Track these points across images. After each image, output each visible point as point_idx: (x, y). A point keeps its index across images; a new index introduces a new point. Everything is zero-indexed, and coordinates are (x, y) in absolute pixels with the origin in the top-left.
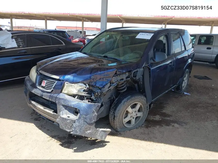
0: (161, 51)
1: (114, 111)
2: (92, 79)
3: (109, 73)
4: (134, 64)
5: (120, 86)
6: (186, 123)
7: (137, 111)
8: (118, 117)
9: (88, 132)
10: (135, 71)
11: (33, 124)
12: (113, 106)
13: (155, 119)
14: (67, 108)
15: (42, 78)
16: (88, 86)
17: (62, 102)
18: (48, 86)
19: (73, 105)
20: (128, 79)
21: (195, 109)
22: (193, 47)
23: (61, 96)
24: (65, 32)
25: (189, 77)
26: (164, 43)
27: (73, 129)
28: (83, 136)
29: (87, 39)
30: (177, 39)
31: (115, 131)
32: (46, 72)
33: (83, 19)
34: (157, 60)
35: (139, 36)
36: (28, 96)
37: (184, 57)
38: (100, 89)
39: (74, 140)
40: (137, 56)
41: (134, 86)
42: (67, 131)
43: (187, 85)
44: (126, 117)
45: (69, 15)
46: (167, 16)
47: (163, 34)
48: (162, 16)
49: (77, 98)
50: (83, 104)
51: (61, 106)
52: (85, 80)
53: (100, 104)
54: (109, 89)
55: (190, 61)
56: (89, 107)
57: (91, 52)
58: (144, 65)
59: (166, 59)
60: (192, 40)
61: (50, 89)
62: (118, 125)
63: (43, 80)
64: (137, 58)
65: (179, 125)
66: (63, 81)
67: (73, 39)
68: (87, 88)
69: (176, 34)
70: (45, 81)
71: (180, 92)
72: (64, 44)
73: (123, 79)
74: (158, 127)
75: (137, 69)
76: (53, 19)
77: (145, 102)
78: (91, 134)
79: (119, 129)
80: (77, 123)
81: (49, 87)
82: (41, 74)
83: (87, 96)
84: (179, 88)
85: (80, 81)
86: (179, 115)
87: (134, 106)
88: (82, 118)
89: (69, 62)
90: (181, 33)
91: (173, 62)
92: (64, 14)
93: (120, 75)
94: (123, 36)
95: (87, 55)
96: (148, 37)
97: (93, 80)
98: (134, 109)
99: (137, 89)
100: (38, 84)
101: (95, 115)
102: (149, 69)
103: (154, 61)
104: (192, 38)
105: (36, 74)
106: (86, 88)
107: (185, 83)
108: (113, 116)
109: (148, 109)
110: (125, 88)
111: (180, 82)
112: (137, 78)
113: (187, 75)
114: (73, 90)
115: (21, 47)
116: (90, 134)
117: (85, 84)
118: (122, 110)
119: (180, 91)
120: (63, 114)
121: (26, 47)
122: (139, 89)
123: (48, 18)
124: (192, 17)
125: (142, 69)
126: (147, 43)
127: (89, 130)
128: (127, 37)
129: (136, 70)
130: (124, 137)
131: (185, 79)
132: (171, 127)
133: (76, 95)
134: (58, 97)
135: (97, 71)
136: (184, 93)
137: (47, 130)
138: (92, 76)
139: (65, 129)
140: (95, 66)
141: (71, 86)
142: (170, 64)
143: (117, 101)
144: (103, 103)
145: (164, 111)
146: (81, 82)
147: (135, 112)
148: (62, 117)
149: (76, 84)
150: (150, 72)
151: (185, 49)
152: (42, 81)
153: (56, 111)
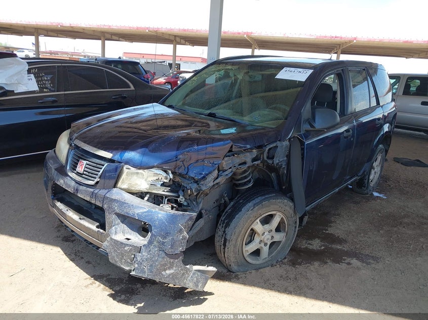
0: (328, 107)
1: (225, 229)
2: (181, 160)
3: (218, 148)
4: (270, 131)
5: (240, 177)
6: (376, 259)
7: (274, 230)
8: (234, 242)
9: (168, 272)
10: (271, 146)
11: (59, 249)
12: (223, 218)
13: (310, 247)
14: (126, 219)
15: (80, 154)
16: (171, 176)
17: (116, 208)
18: (89, 173)
19: (137, 214)
20: (256, 163)
21: (395, 229)
22: (393, 100)
23: (115, 194)
24: (138, 63)
25: (385, 160)
26: (334, 90)
27: (136, 266)
28: (158, 280)
29: (181, 79)
30: (361, 83)
31: (225, 271)
32: (87, 144)
33: (176, 41)
34: (318, 125)
35: (283, 75)
36: (51, 190)
37: (375, 120)
38: (196, 182)
39: (139, 286)
40: (278, 115)
41: (270, 177)
42: (125, 268)
43: (381, 177)
44: (250, 241)
45: (147, 31)
46: (341, 38)
47: (332, 72)
48: (333, 37)
49: (148, 200)
50: (159, 213)
51: (114, 216)
52: (166, 162)
53: (195, 214)
54: (215, 182)
55: (386, 128)
56: (172, 219)
57: (184, 104)
58: (291, 134)
59: (338, 124)
60: (393, 85)
61: (92, 179)
62: (233, 259)
63: (80, 160)
64: (277, 119)
65: (362, 261)
66: (120, 162)
67: (155, 78)
68: (170, 179)
69: (359, 72)
70: (84, 161)
71: (366, 192)
72: (132, 88)
73: (245, 163)
74: (316, 264)
75: (276, 141)
76: (117, 38)
77: (292, 212)
78: (173, 276)
79: (234, 267)
80: (144, 253)
81: (92, 174)
82: (77, 147)
83: (169, 196)
84: (362, 184)
85: (156, 164)
86: (361, 239)
87: (267, 220)
88: (155, 243)
89: (136, 123)
90: (370, 71)
91: (351, 130)
92: (137, 28)
93: (238, 153)
94: (250, 74)
95: (175, 110)
96: (301, 76)
97: (181, 162)
98: (267, 226)
99: (275, 182)
100: (70, 167)
101: (184, 238)
102: (302, 143)
103: (312, 126)
104: (393, 81)
105: (68, 146)
106: (166, 179)
107: (375, 173)
108: (223, 239)
109: (298, 226)
110: (249, 181)
111: (364, 172)
112: (276, 161)
113: (379, 158)
114: (139, 183)
115: (46, 90)
116: (171, 276)
117: (166, 171)
118: (242, 229)
119: (365, 189)
120: (116, 233)
121: (55, 92)
122: (280, 184)
123: (108, 36)
124: (391, 40)
125: (286, 143)
126: (299, 89)
127: (169, 268)
128: (258, 75)
129: (274, 145)
130: (244, 284)
131: (375, 164)
132: (344, 266)
133: (147, 193)
134: (108, 195)
135: (191, 145)
136: (372, 194)
137: (86, 262)
138: (182, 154)
139: (119, 264)
140: (188, 134)
141: (138, 173)
142: (346, 134)
143: (232, 207)
144: (203, 212)
145: (330, 231)
146: (158, 167)
147: (270, 231)
148: (115, 238)
149: (146, 170)
150: (303, 149)
151: (378, 103)
152: (78, 161)
153: (102, 226)
